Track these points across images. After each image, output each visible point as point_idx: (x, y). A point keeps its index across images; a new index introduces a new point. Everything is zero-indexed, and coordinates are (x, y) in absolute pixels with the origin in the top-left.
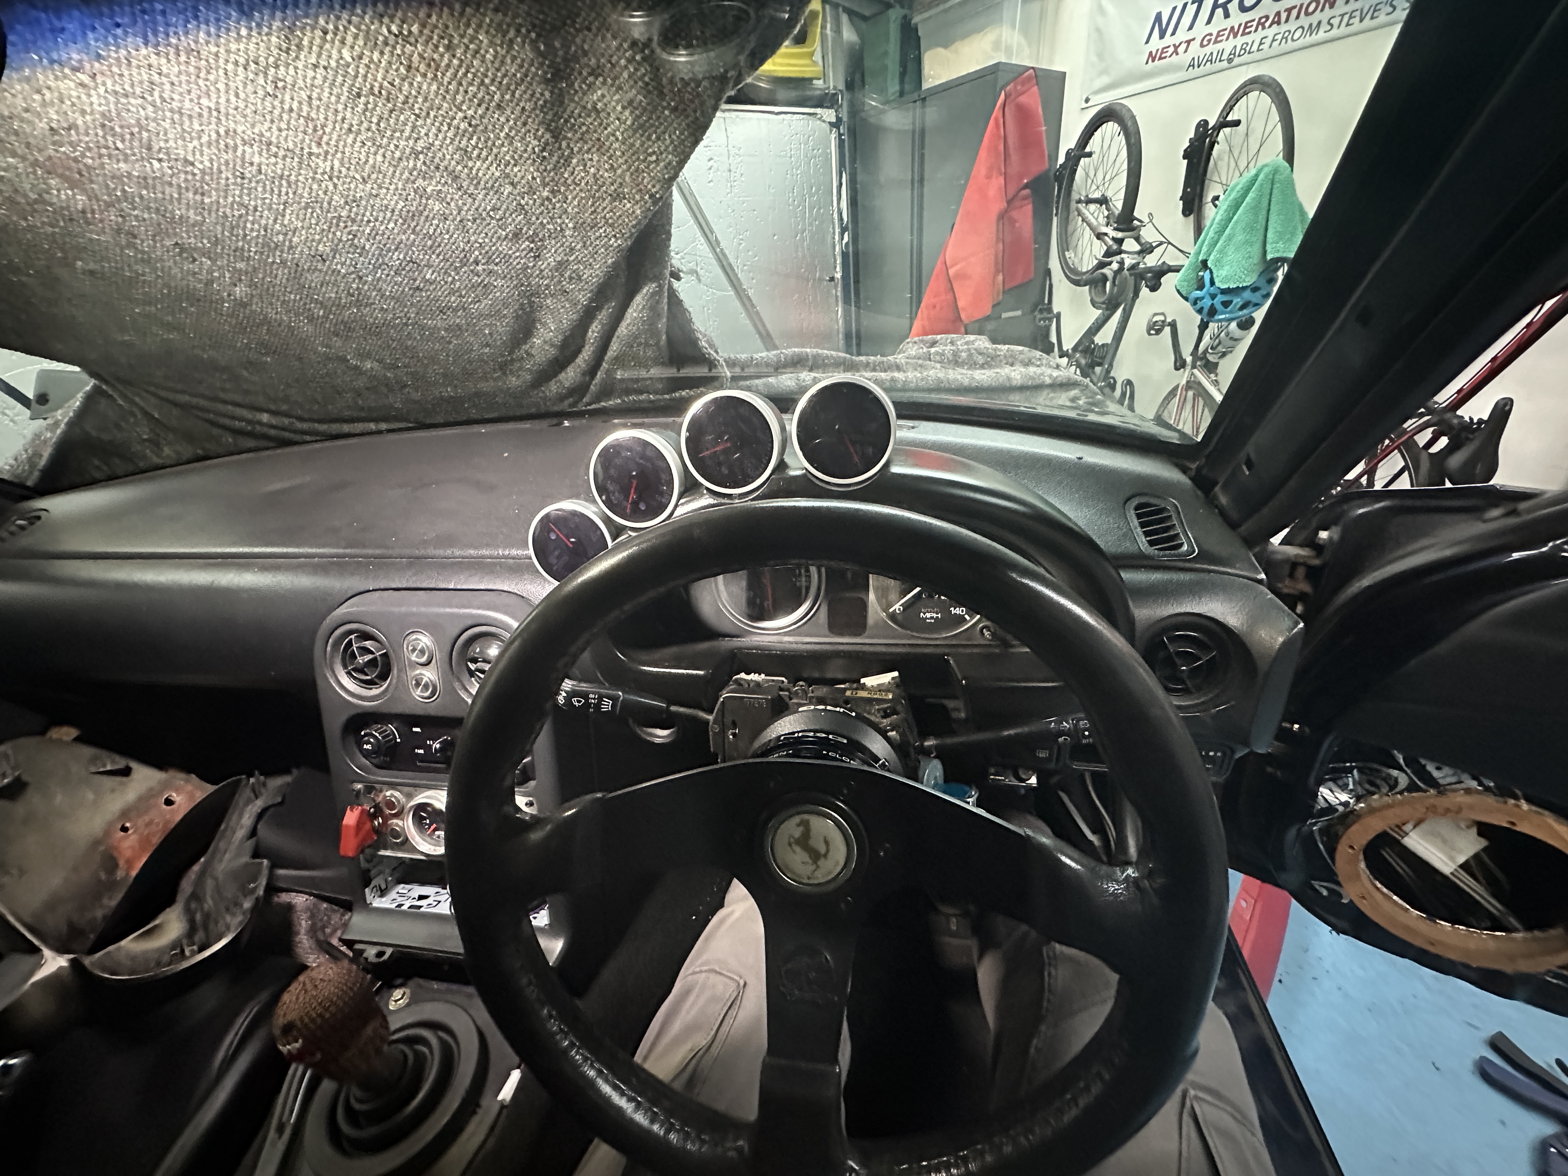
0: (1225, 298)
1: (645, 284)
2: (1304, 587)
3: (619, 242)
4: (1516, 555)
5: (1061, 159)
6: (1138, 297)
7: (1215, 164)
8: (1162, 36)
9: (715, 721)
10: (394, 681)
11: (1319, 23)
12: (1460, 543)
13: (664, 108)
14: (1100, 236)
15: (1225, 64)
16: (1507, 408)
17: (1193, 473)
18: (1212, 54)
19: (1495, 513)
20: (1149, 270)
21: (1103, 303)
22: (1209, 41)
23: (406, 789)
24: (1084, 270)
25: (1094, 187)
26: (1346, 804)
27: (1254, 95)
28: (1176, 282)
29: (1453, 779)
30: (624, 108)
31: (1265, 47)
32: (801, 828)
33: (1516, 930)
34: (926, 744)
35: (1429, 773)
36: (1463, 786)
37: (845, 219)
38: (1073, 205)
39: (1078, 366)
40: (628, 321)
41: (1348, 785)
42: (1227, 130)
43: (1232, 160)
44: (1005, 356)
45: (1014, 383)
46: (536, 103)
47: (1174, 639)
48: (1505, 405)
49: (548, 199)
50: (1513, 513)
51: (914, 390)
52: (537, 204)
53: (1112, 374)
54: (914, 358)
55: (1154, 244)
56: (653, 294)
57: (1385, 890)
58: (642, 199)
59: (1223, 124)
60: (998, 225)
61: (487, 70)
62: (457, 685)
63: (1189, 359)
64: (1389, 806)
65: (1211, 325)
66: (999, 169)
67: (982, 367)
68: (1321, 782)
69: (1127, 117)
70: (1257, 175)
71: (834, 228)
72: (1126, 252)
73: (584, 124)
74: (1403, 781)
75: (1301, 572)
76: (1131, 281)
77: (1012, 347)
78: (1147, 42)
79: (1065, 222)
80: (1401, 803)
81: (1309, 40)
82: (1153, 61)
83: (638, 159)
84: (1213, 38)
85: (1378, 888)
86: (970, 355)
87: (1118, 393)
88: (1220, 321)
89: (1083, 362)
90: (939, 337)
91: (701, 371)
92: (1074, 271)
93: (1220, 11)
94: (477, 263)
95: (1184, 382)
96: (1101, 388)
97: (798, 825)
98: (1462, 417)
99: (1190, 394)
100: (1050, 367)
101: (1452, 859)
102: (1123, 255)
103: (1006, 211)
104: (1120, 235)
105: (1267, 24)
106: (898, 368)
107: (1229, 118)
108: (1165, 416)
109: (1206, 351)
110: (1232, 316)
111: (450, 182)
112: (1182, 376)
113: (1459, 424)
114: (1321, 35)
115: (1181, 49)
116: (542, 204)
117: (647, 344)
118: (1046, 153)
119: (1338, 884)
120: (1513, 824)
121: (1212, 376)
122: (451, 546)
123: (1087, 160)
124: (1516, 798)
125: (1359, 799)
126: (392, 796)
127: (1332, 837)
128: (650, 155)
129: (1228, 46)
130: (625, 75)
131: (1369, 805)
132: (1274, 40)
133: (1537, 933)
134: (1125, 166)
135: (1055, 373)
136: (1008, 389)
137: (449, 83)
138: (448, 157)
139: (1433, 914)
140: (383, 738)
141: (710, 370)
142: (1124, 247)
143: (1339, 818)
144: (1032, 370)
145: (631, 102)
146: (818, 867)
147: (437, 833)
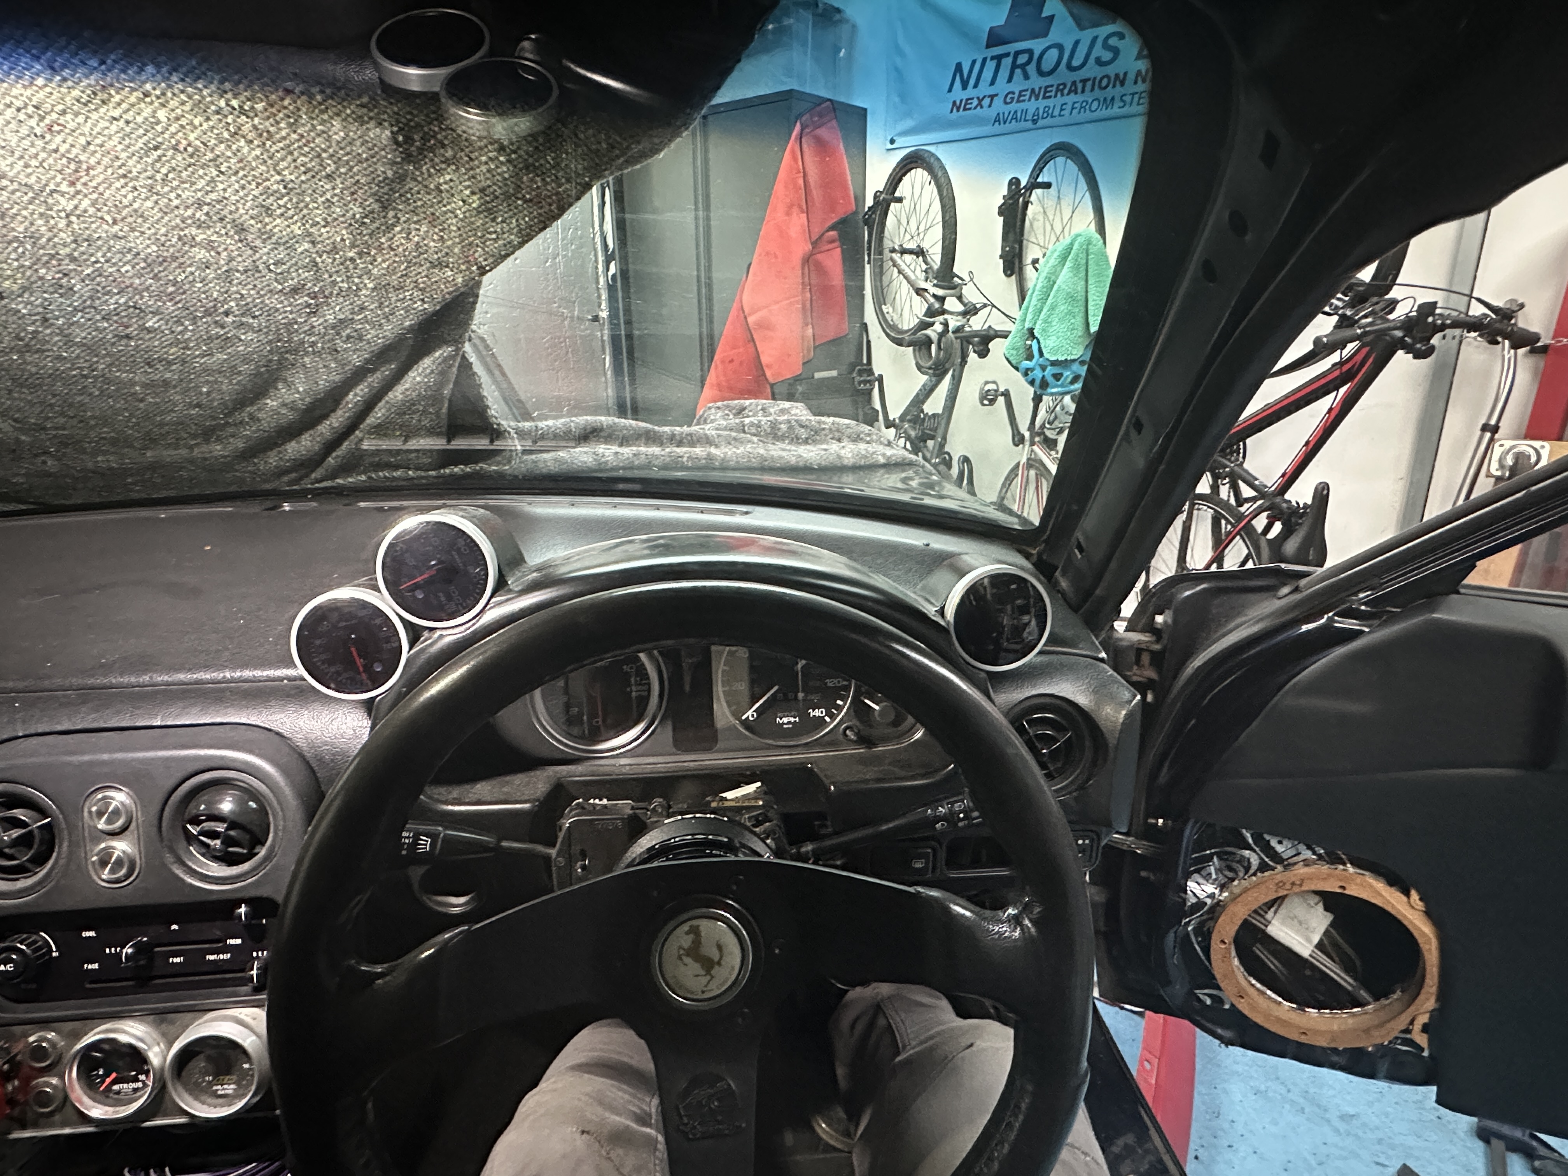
0: (1056, 370)
1: (440, 348)
2: (1151, 674)
3: (426, 306)
4: (1305, 628)
5: (869, 202)
6: (966, 362)
7: (1031, 225)
8: (965, 86)
9: (558, 855)
10: (62, 862)
11: (1113, 99)
12: (1261, 620)
13: (518, 199)
14: (919, 292)
15: (1029, 124)
16: (1325, 492)
17: (1035, 558)
18: (1016, 112)
19: (1285, 590)
20: (975, 334)
21: (930, 368)
22: (1012, 99)
23: (70, 1026)
24: (906, 328)
25: (908, 237)
26: (1212, 896)
27: (1060, 160)
28: (1004, 350)
29: (1292, 852)
30: (473, 193)
31: (1066, 113)
32: (691, 936)
33: (1368, 1004)
34: (803, 850)
35: (1273, 848)
36: (1301, 857)
37: (611, 245)
38: (886, 252)
39: (908, 438)
40: (407, 386)
41: (1210, 874)
42: (1039, 191)
43: (1047, 224)
44: (830, 429)
45: (846, 462)
46: (374, 179)
47: (1032, 722)
48: (1323, 489)
49: (352, 260)
50: (1296, 590)
51: (734, 469)
52: (337, 262)
53: (947, 449)
54: (725, 429)
55: (978, 306)
56: (445, 360)
57: (1258, 985)
58: (468, 269)
59: (1034, 185)
60: (803, 269)
61: (329, 147)
62: (169, 858)
63: (1027, 435)
64: (1246, 890)
65: (1045, 398)
66: (800, 206)
67: (806, 441)
68: (1188, 876)
69: (936, 165)
70: (1072, 244)
71: (596, 255)
72: (951, 313)
73: (420, 199)
74: (1255, 861)
75: (1146, 658)
76: (957, 344)
77: (837, 420)
78: (950, 90)
79: (879, 273)
80: (1256, 885)
81: (1103, 113)
82: (958, 110)
83: (475, 235)
84: (1016, 96)
85: (1253, 985)
86: (791, 428)
87: (955, 471)
88: (1052, 394)
89: (913, 433)
90: (747, 402)
91: (481, 443)
92: (894, 327)
93: (1018, 71)
94: (227, 314)
95: (1024, 460)
96: (935, 466)
97: (687, 933)
98: (1290, 502)
99: (1032, 473)
100: (881, 443)
101: (1309, 940)
102: (946, 316)
103: (812, 254)
104: (940, 292)
105: (1066, 91)
106: (708, 441)
107: (1040, 180)
108: (1005, 502)
109: (1043, 426)
110: (1066, 389)
111: (232, 233)
112: (1023, 454)
113: (1288, 508)
114: (1115, 110)
115: (986, 102)
116: (342, 264)
117: (425, 412)
118: (852, 193)
119: (1218, 988)
120: (1343, 888)
121: (1053, 453)
122: (145, 671)
123: (898, 205)
124: (1344, 864)
125: (1222, 887)
126: (39, 1040)
127: (1205, 934)
128: (490, 233)
129: (1031, 106)
130: (484, 168)
131: (1231, 893)
132: (1073, 108)
133: (1384, 1002)
134: (939, 218)
135: (889, 452)
136: (838, 469)
137: (278, 151)
138: (242, 211)
139: (1303, 1005)
140: (35, 951)
141: (492, 441)
142: (947, 306)
143: (1208, 912)
144: (862, 446)
145: (482, 190)
146: (712, 977)
147: (116, 1087)
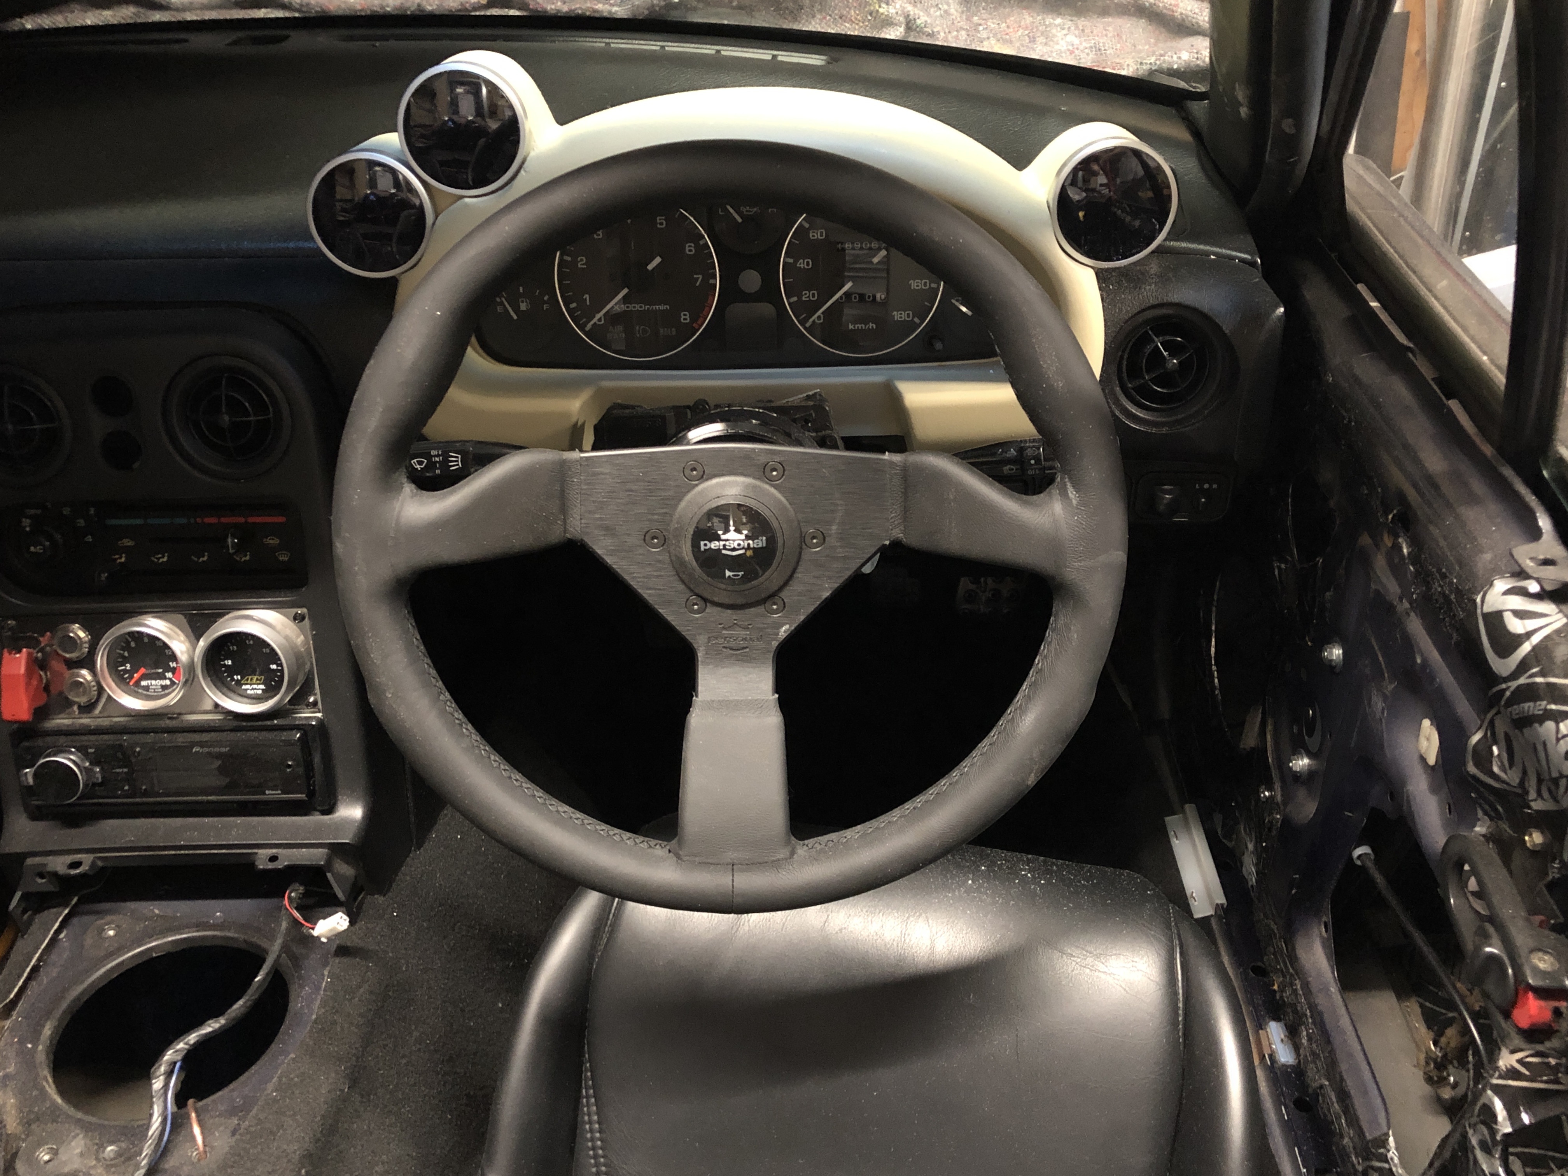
147: (144, 683)
